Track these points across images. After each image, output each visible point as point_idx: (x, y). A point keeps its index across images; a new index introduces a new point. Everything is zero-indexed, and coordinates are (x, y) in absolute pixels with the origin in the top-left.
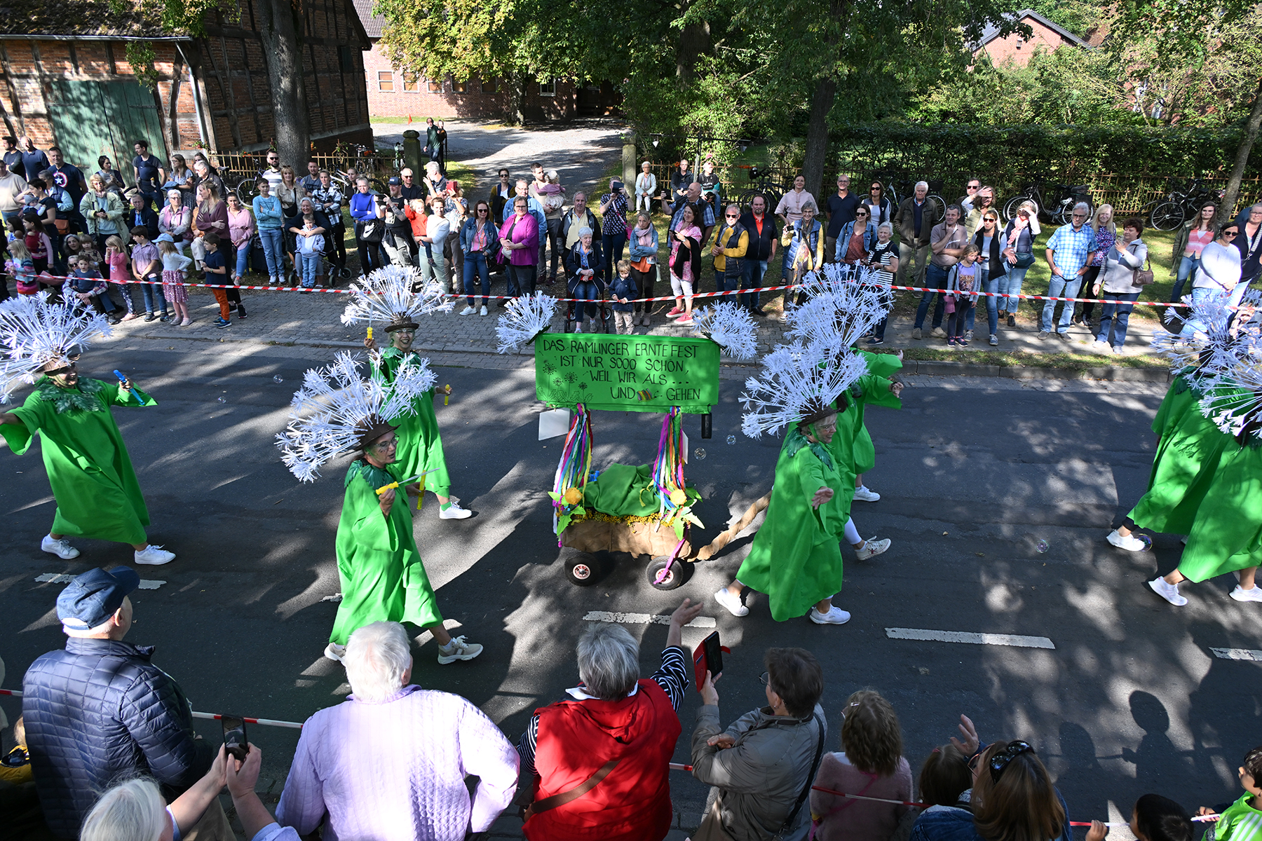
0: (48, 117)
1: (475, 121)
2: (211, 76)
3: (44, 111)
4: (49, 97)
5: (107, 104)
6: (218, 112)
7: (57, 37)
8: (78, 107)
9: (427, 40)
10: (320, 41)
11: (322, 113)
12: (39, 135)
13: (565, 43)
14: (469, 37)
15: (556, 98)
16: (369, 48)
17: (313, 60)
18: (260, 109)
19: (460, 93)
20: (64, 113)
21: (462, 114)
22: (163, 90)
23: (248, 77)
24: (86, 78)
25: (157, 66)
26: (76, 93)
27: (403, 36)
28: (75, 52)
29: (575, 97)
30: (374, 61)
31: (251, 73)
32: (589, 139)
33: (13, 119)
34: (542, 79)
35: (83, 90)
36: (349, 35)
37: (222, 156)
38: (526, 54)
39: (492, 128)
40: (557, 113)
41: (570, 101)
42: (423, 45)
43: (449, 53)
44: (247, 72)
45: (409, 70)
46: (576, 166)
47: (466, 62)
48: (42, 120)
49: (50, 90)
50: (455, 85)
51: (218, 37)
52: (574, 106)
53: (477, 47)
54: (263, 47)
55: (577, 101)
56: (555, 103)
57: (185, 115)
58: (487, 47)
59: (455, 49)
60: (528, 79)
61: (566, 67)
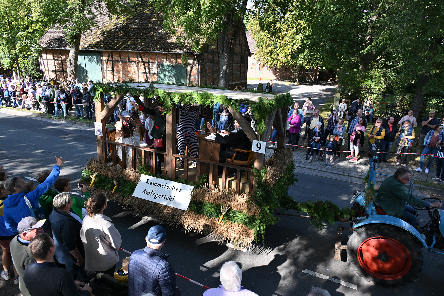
0: (157, 74)
1: (281, 80)
2: (203, 64)
3: (156, 73)
4: (158, 68)
5: (173, 72)
6: (203, 75)
7: (163, 52)
8: (165, 72)
9: (269, 54)
10: (236, 54)
11: (233, 76)
12: (154, 79)
13: (317, 56)
14: (284, 53)
15: (311, 74)
16: (250, 56)
17: (233, 60)
18: (215, 74)
19: (278, 71)
20: (161, 73)
21: (277, 78)
22: (189, 68)
24: (169, 64)
25: (188, 61)
26: (165, 68)
27: (262, 53)
28: (167, 56)
29: (318, 74)
30: (251, 60)
31: (214, 64)
32: (322, 89)
33: (148, 75)
34: (307, 68)
35: (168, 67)
36: (245, 52)
38: (303, 59)
39: (287, 83)
40: (311, 79)
41: (316, 75)
42: (268, 55)
43: (276, 58)
45: (262, 63)
46: (316, 98)
47: (281, 61)
48: (155, 75)
49: (159, 67)
50: (276, 69)
51: (207, 53)
52: (318, 77)
53: (286, 57)
54: (219, 56)
55: (319, 76)
56: (311, 76)
57: (194, 76)
58: (289, 57)
59: (278, 57)
60: (302, 68)
61: (317, 64)
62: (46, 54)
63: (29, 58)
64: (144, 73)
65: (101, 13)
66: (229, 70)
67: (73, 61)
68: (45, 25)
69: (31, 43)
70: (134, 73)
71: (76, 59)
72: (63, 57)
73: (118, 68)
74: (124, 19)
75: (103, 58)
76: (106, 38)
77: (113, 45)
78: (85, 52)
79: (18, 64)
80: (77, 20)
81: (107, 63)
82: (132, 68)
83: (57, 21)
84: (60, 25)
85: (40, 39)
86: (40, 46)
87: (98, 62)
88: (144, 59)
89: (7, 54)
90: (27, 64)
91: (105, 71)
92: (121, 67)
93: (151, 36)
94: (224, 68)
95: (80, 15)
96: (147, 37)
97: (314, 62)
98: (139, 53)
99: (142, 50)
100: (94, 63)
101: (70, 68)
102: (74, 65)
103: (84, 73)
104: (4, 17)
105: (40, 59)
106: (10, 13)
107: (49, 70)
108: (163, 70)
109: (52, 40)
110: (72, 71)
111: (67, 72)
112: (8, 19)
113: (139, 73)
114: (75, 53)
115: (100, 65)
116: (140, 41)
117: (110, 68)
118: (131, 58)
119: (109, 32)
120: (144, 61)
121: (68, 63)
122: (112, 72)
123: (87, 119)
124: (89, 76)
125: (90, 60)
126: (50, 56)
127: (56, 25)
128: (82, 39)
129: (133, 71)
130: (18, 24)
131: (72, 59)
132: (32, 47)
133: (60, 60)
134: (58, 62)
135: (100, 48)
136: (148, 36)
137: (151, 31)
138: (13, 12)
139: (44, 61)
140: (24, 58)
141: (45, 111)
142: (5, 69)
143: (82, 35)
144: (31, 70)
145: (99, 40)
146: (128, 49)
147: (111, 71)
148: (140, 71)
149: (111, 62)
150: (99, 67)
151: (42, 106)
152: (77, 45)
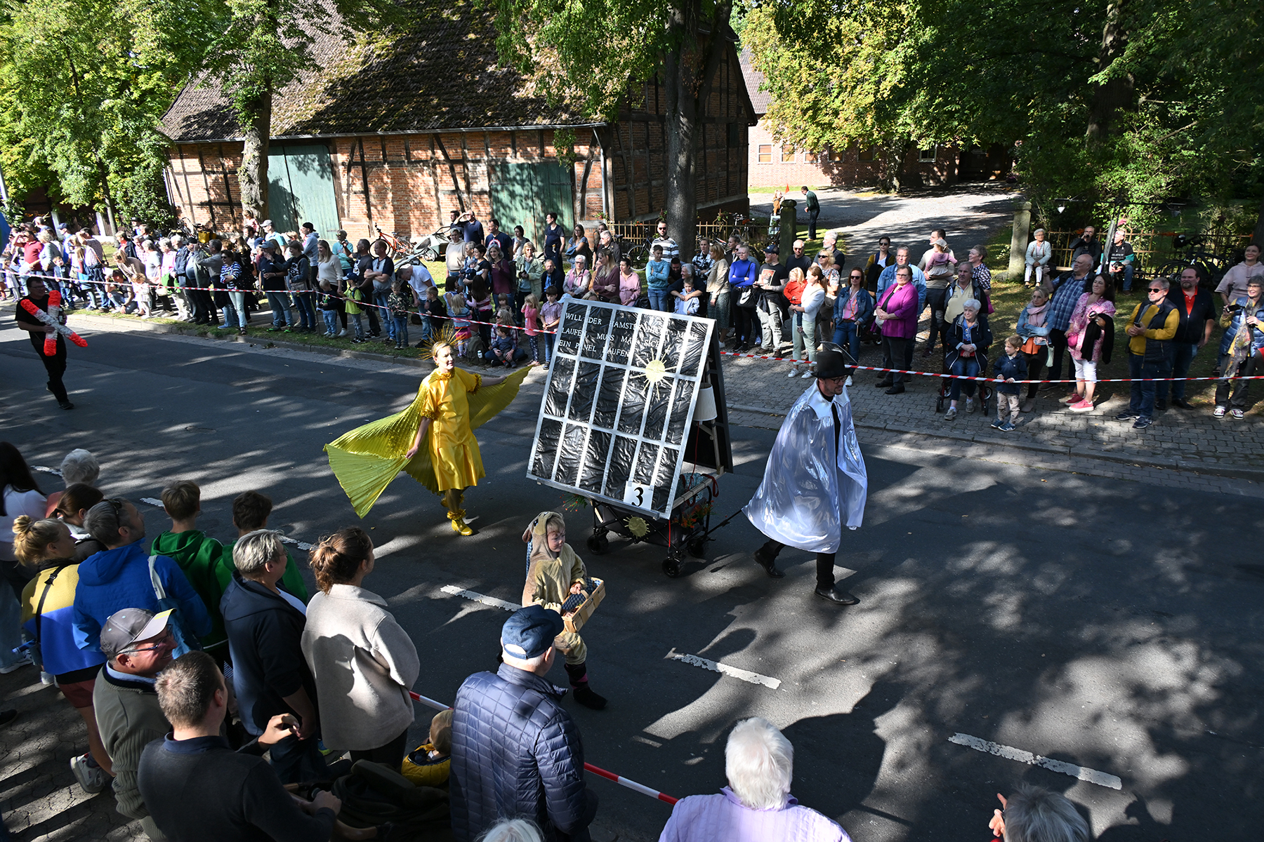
0: (490, 194)
1: (848, 189)
2: (618, 156)
3: (487, 189)
4: (493, 176)
5: (535, 183)
6: (619, 187)
7: (504, 128)
8: (513, 185)
9: (810, 113)
10: (712, 120)
11: (706, 185)
12: (482, 209)
13: (954, 108)
14: (852, 108)
15: (937, 164)
16: (755, 124)
17: (704, 137)
18: (654, 183)
19: (836, 162)
20: (502, 190)
21: (837, 183)
22: (579, 169)
23: (647, 155)
24: (521, 160)
25: (576, 150)
26: (512, 174)
27: (787, 111)
28: (515, 139)
29: (957, 162)
30: (757, 135)
31: (651, 151)
32: (971, 205)
33: (465, 196)
35: (518, 170)
36: (739, 113)
37: (619, 225)
38: (909, 121)
39: (867, 195)
40: (936, 179)
41: (953, 166)
42: (805, 118)
43: (830, 124)
44: (647, 151)
45: (788, 143)
48: (486, 196)
49: (495, 171)
50: (832, 155)
51: (628, 121)
52: (956, 171)
53: (860, 116)
54: (663, 129)
55: (959, 167)
56: (935, 169)
57: (595, 190)
58: (870, 116)
59: (836, 120)
60: (908, 146)
61: (952, 131)
62: (182, 158)
63: (136, 172)
64: (453, 192)
65: (322, 29)
66: (696, 169)
67: (254, 170)
68: (174, 76)
69: (138, 130)
70: (426, 196)
71: (263, 166)
72: (229, 163)
73: (380, 184)
74: (389, 43)
75: (336, 158)
76: (342, 101)
77: (362, 118)
78: (287, 145)
79: (107, 191)
80: (258, 54)
81: (349, 171)
82: (420, 181)
83: (204, 62)
84: (213, 72)
85: (161, 115)
86: (163, 135)
87: (323, 170)
88: (451, 153)
89: (76, 164)
90: (133, 188)
91: (345, 196)
92: (389, 181)
93: (465, 86)
94: (682, 159)
95: (264, 38)
96: (455, 89)
97: (945, 124)
98: (437, 136)
99: (444, 126)
100: (313, 175)
101: (248, 192)
102: (257, 183)
103: (288, 204)
104: (60, 62)
105: (167, 173)
106: (76, 48)
107: (193, 201)
108: (505, 181)
109: (194, 117)
110: (253, 201)
111: (240, 205)
112: (72, 65)
113: (440, 195)
114: (258, 148)
115: (329, 179)
116: (435, 101)
117: (358, 186)
118: (415, 153)
119: (349, 81)
120: (451, 158)
121: (242, 178)
122: (363, 196)
123: (301, 331)
124: (301, 213)
125: (301, 166)
126: (193, 164)
127: (202, 75)
128: (275, 109)
129: (422, 189)
130: (100, 77)
131: (252, 167)
132: (141, 139)
133: (221, 173)
134: (216, 179)
135: (327, 129)
136: (459, 85)
137: (465, 70)
138: (84, 46)
139: (177, 177)
140: (122, 172)
141: (189, 316)
142: (74, 207)
143: (274, 96)
144: (144, 206)
145: (322, 107)
146: (403, 126)
147: (362, 192)
148: (440, 187)
149: (360, 168)
150: (328, 184)
151: (179, 303)
152: (262, 127)
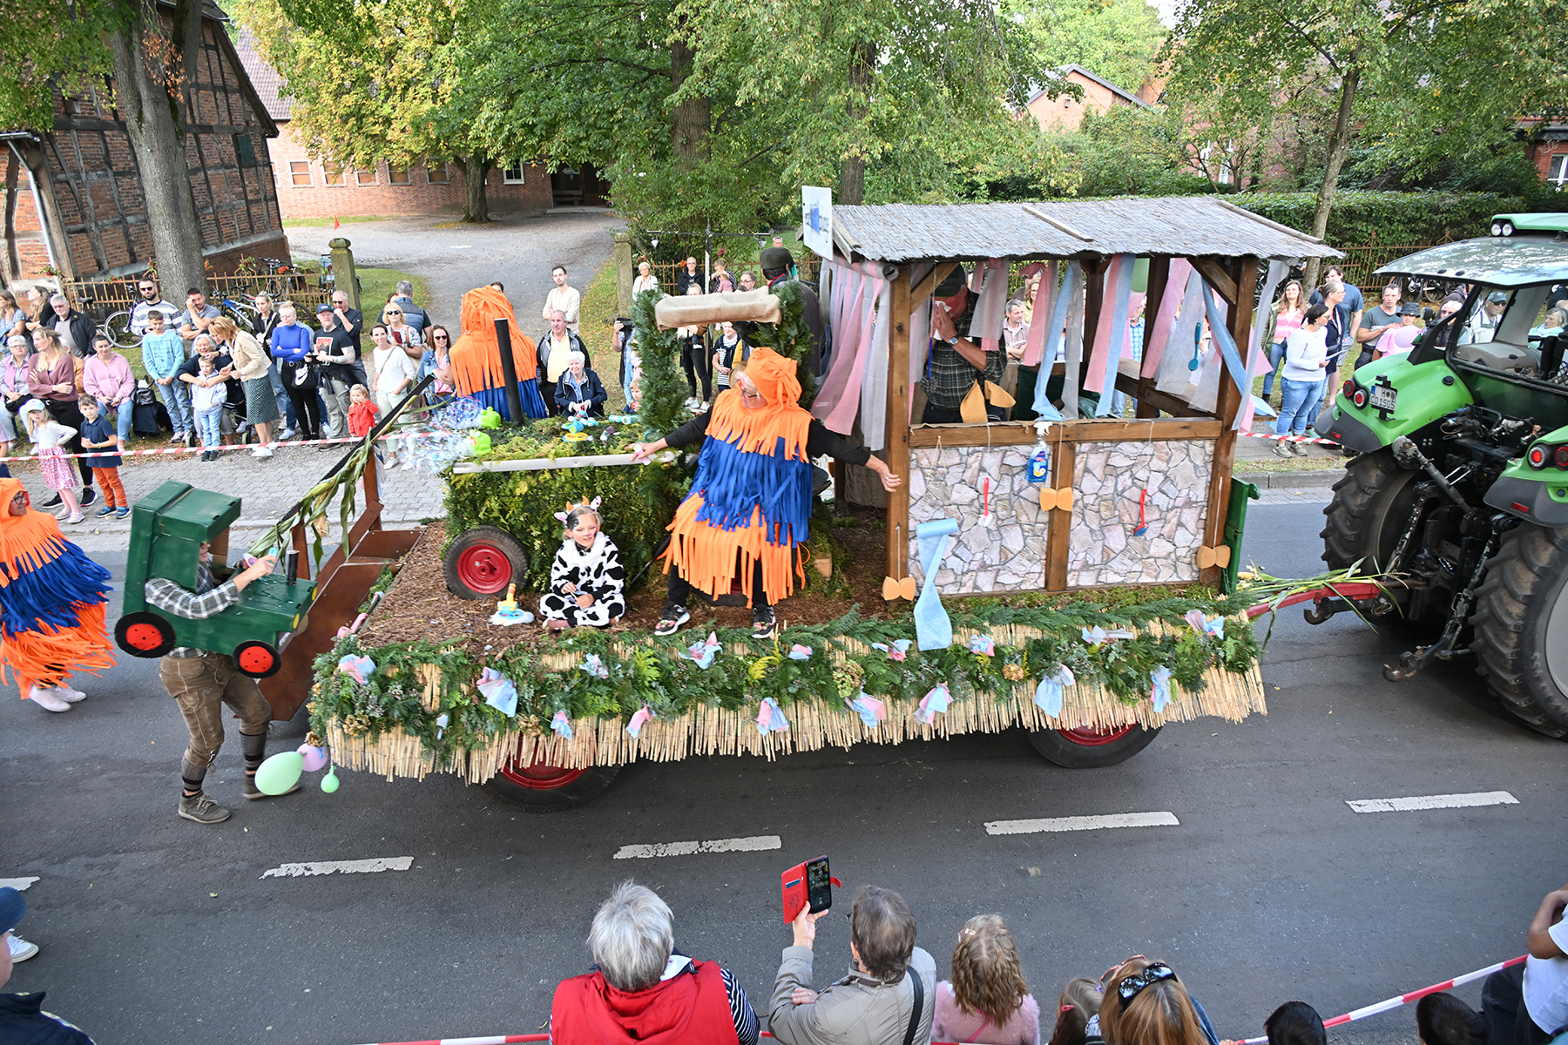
2: (61, 182)
6: (71, 227)
11: (217, 220)
14: (407, 116)
15: (525, 187)
16: (275, 134)
17: (200, 152)
18: (130, 219)
21: (405, 211)
23: (111, 179)
31: (116, 174)
34: (505, 164)
36: (247, 119)
37: (82, 283)
42: (347, 127)
44: (110, 173)
47: (406, 147)
51: (68, 130)
53: (419, 128)
54: (128, 141)
57: (29, 233)
60: (487, 165)
97: (524, 141)
